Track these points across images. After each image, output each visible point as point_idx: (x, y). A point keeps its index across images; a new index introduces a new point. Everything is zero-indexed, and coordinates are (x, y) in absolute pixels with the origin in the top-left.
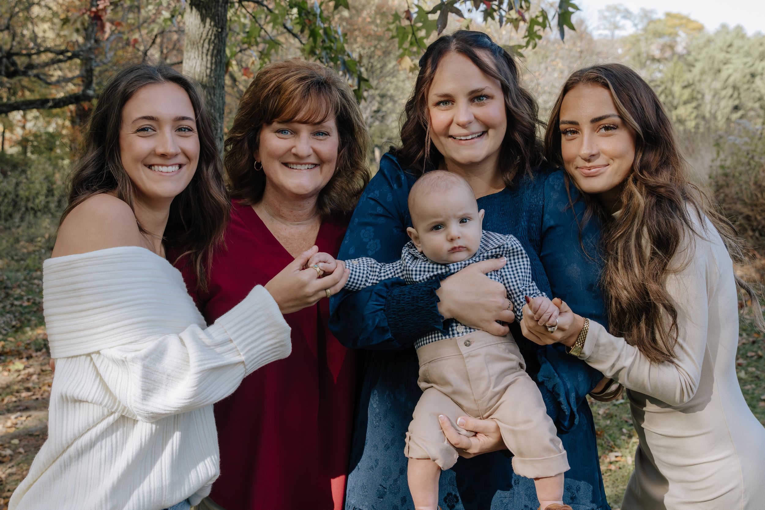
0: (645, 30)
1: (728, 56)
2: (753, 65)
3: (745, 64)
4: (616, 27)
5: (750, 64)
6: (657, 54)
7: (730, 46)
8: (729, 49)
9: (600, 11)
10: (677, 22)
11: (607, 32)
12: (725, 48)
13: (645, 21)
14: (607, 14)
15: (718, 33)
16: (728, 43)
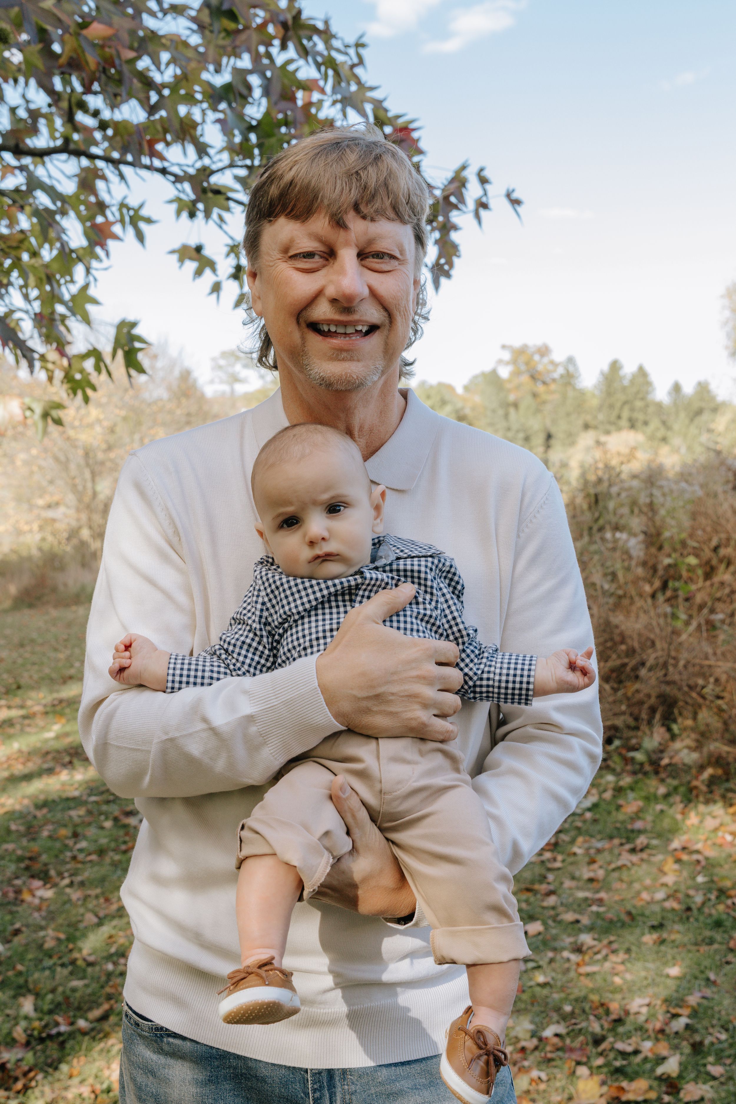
4: (235, 379)
9: (214, 359)
11: (225, 388)
14: (222, 362)
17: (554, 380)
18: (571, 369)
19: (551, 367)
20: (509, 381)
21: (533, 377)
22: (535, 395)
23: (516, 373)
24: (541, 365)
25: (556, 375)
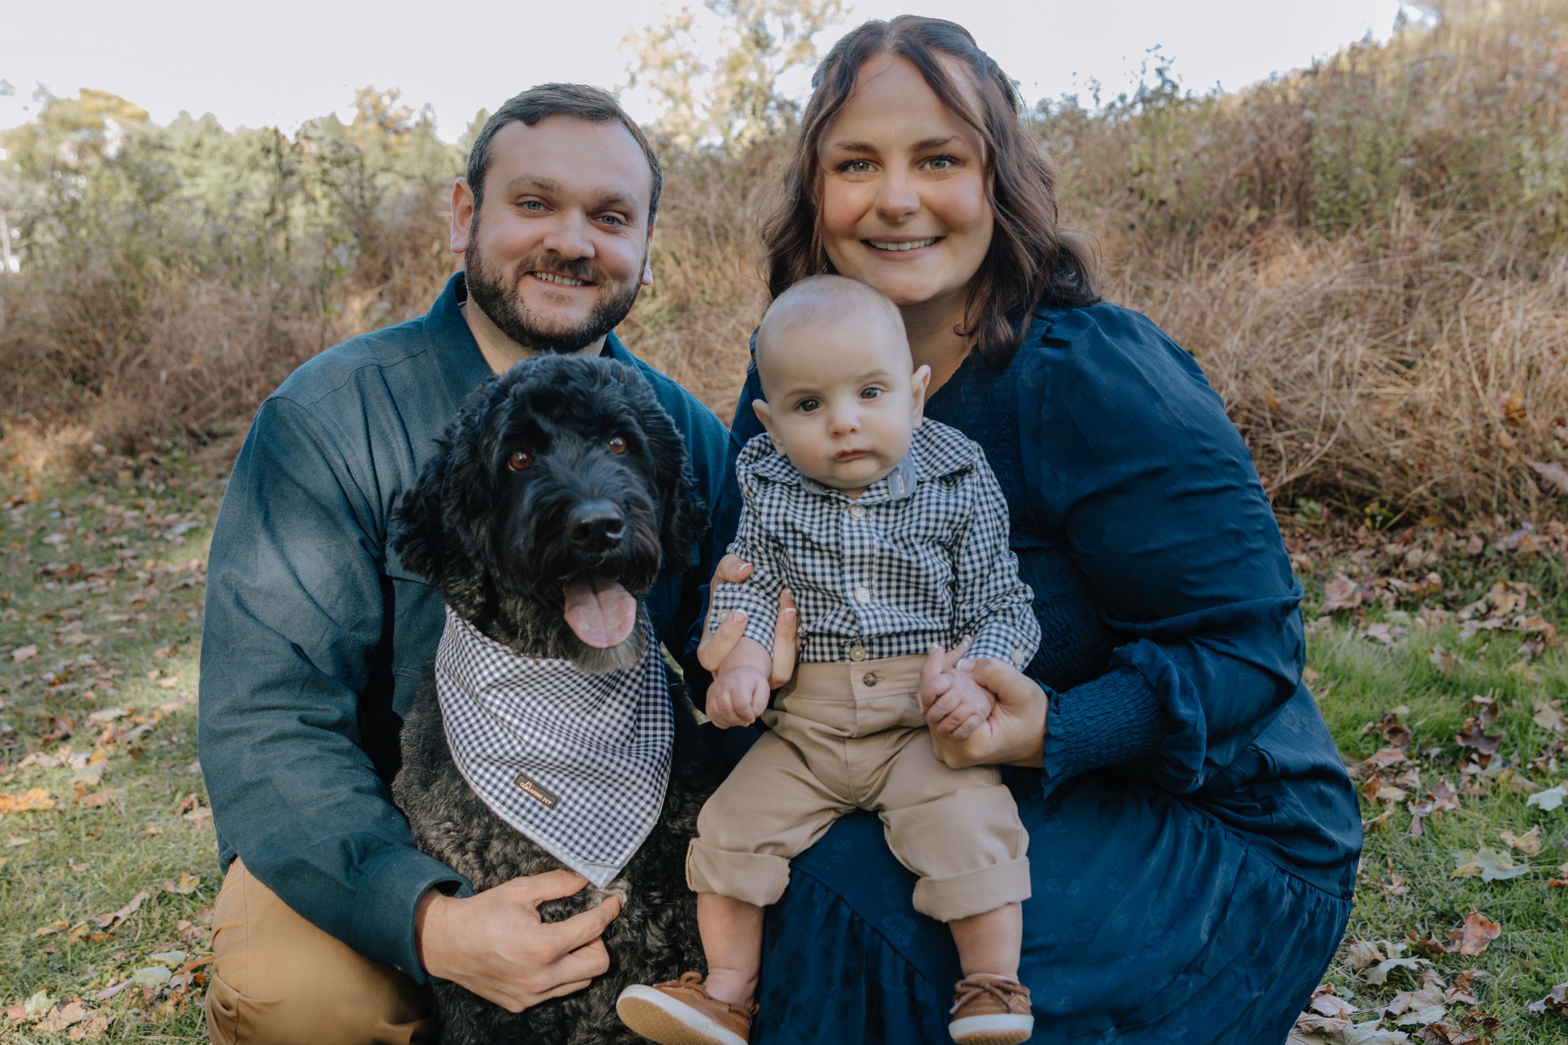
0: (44, 117)
1: (196, 163)
2: (239, 177)
3: (226, 176)
5: (234, 175)
6: (72, 159)
7: (198, 145)
8: (198, 152)
10: (101, 103)
12: (189, 149)
13: (42, 99)
15: (174, 125)
16: (193, 141)
17: (408, 130)
18: (429, 115)
19: (403, 113)
20: (352, 128)
21: (382, 125)
22: (385, 147)
23: (363, 118)
24: (394, 109)
25: (410, 123)
